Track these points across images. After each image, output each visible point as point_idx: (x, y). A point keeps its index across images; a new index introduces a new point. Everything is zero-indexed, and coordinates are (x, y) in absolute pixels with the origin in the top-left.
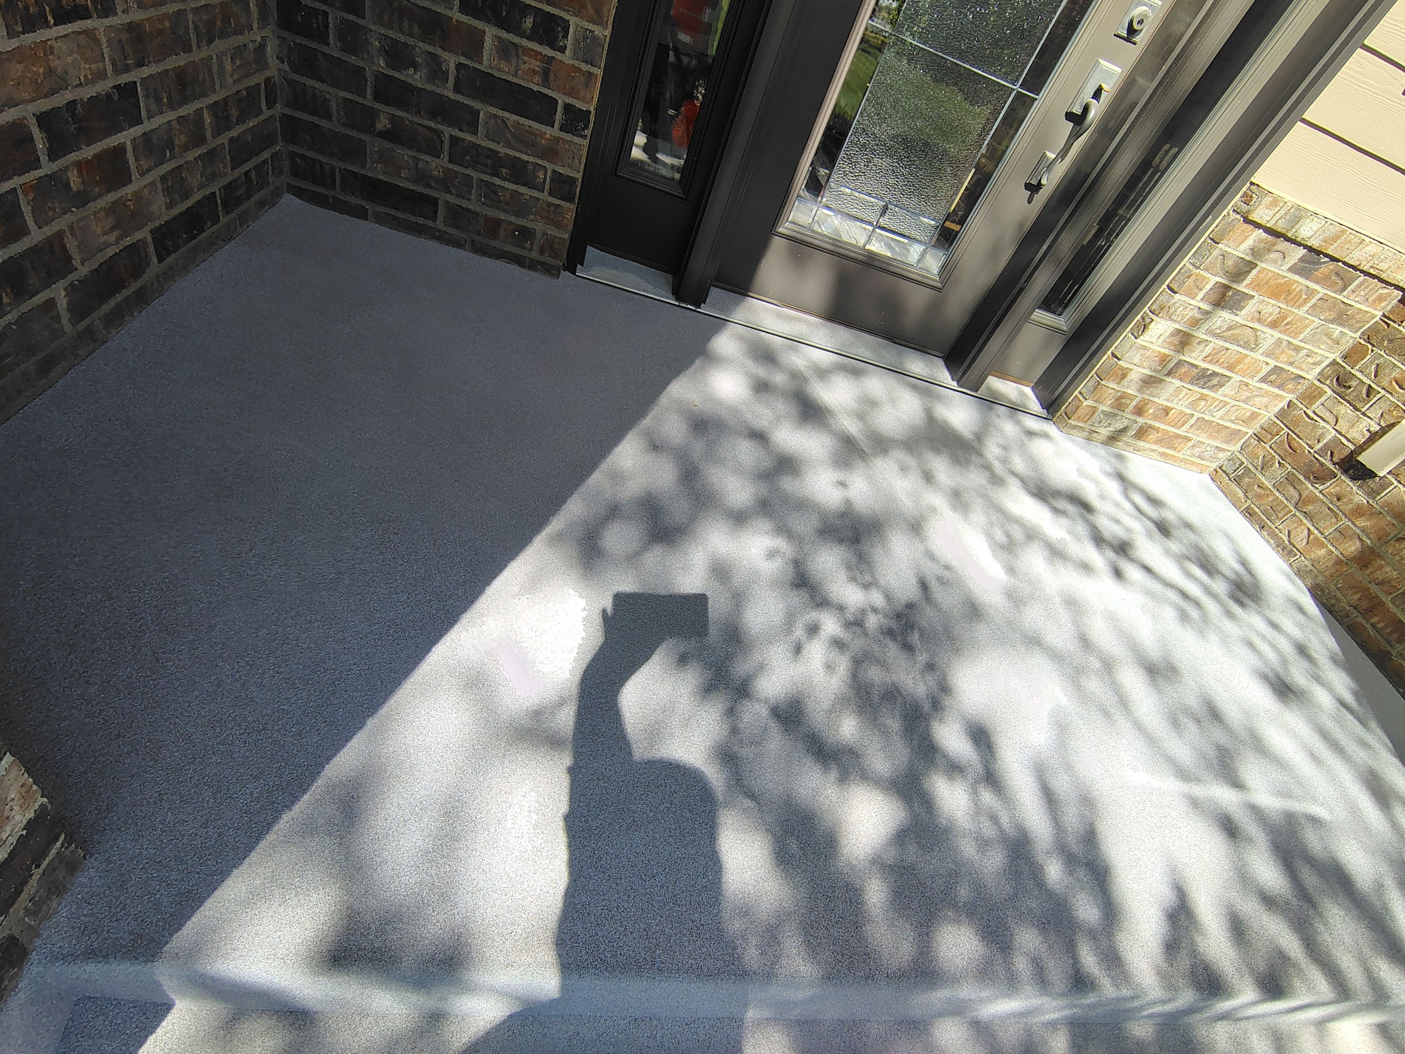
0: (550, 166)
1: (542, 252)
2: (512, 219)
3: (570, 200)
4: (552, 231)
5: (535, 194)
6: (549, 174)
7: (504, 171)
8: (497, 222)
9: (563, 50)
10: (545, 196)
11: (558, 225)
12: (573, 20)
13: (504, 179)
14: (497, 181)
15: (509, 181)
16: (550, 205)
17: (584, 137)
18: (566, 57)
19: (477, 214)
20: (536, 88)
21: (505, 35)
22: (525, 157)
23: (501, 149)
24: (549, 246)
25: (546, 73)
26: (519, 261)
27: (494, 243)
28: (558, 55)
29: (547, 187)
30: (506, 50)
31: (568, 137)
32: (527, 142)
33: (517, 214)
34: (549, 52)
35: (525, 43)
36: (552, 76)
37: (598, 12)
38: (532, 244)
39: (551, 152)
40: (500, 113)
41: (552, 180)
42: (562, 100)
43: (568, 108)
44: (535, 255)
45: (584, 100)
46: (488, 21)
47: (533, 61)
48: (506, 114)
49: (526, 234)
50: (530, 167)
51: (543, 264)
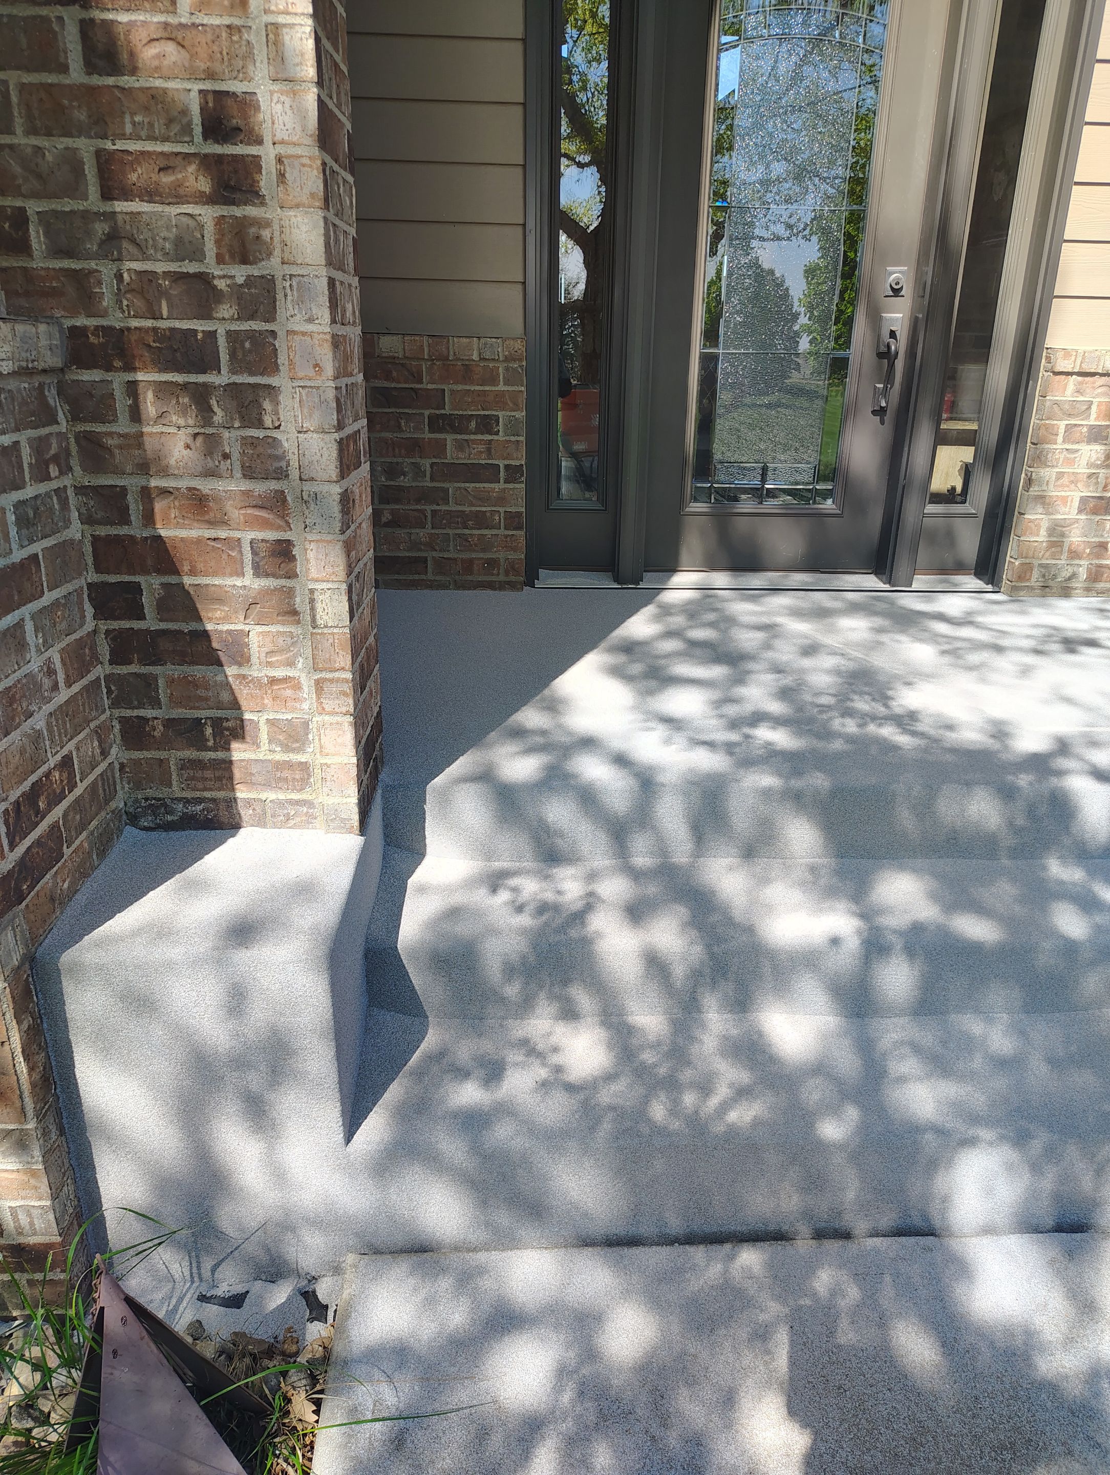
0: (502, 510)
1: (507, 573)
2: (481, 555)
3: (519, 528)
4: (512, 556)
5: (495, 532)
6: (502, 515)
7: (470, 523)
8: (471, 561)
9: (497, 433)
10: (502, 532)
11: (515, 549)
12: (501, 414)
13: (472, 528)
14: (467, 532)
15: (475, 529)
16: (506, 536)
17: (522, 482)
18: (501, 437)
19: (455, 559)
20: (483, 462)
21: (459, 437)
22: (484, 509)
23: (467, 509)
24: (512, 567)
25: (489, 450)
26: (490, 586)
27: (470, 578)
28: (496, 438)
29: (502, 524)
30: (460, 446)
31: (511, 486)
32: (483, 499)
33: (484, 550)
34: (490, 437)
35: (473, 437)
36: (493, 450)
37: (516, 404)
38: (499, 569)
39: (501, 500)
40: (463, 485)
41: (505, 519)
42: (501, 464)
43: (507, 467)
44: (502, 578)
45: (517, 459)
46: (448, 432)
47: (480, 446)
48: (467, 485)
49: (492, 563)
50: (488, 514)
51: (509, 583)
